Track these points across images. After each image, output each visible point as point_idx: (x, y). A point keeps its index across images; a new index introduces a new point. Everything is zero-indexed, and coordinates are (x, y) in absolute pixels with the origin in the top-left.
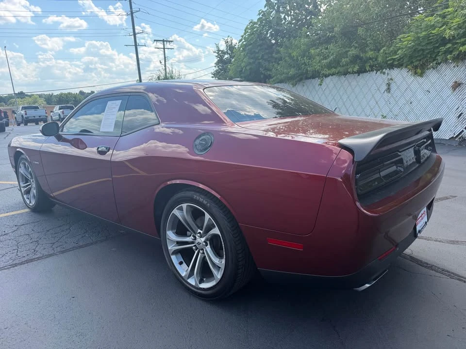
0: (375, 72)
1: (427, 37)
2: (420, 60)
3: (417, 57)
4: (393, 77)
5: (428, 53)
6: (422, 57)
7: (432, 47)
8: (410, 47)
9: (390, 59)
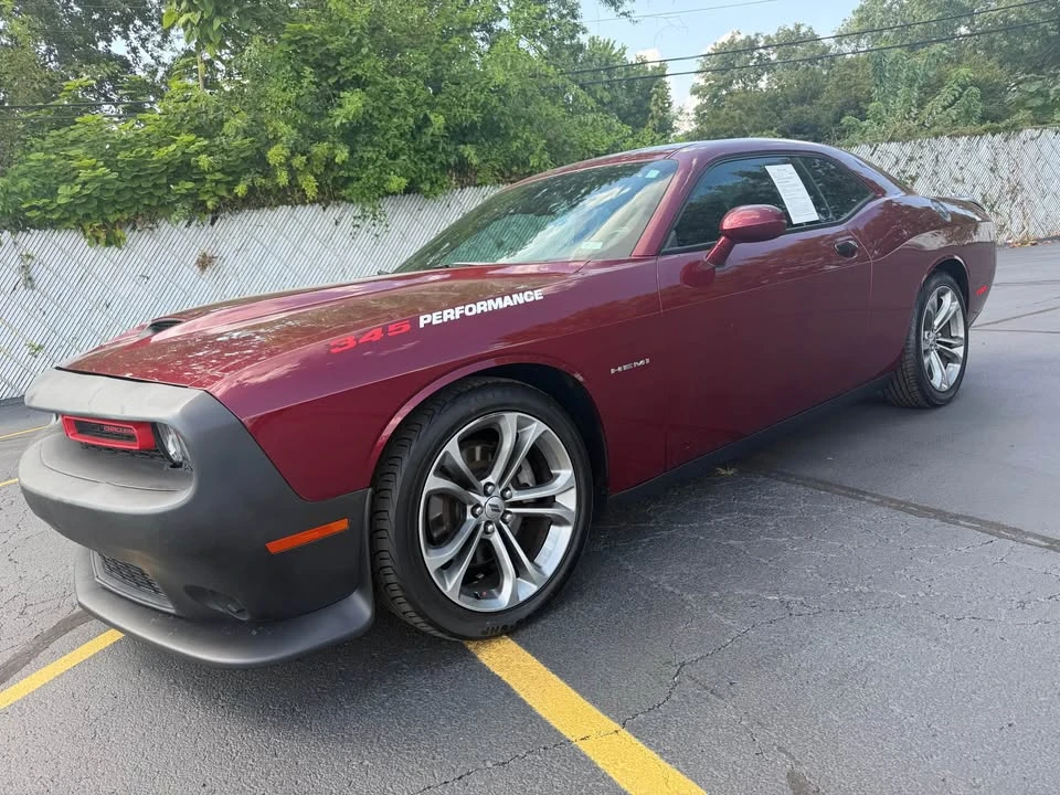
1: (137, 163)
5: (142, 197)
6: (129, 204)
7: (150, 185)
8: (109, 182)
9: (32, 208)
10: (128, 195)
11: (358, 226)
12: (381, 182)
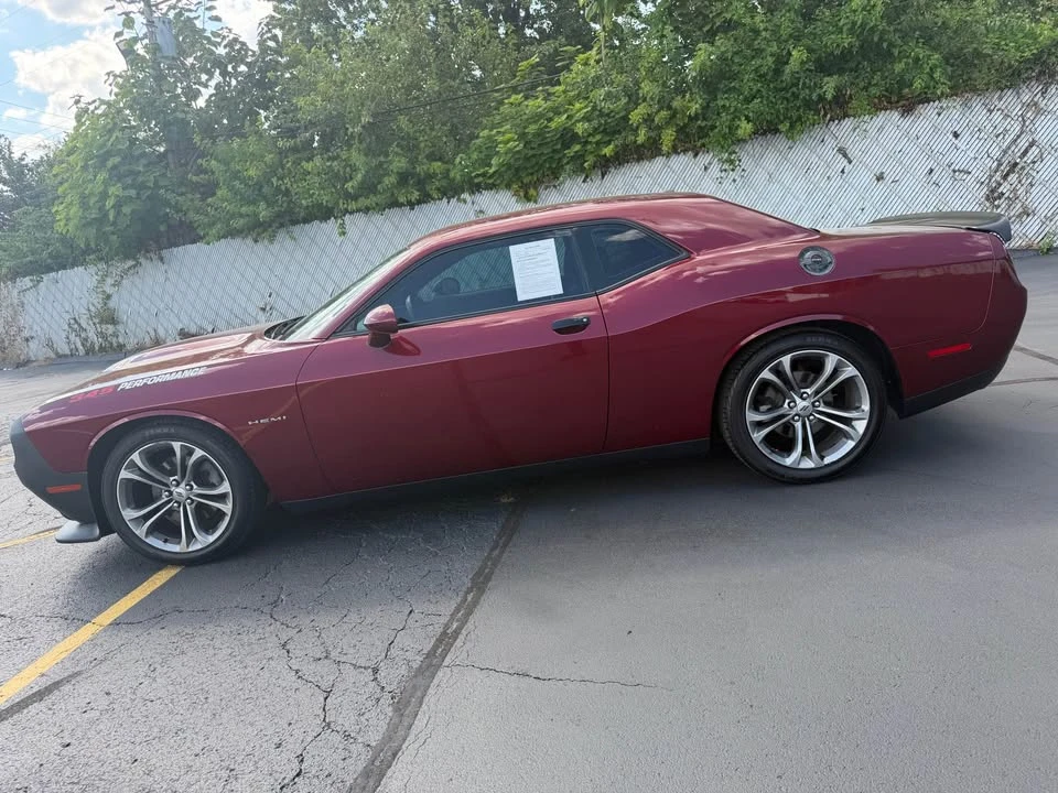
0: (445, 200)
1: (540, 134)
2: (532, 174)
3: (527, 169)
4: (484, 207)
5: (545, 161)
6: (536, 168)
7: (550, 150)
8: (518, 152)
9: (478, 175)
10: (534, 161)
11: (725, 170)
12: (732, 129)
